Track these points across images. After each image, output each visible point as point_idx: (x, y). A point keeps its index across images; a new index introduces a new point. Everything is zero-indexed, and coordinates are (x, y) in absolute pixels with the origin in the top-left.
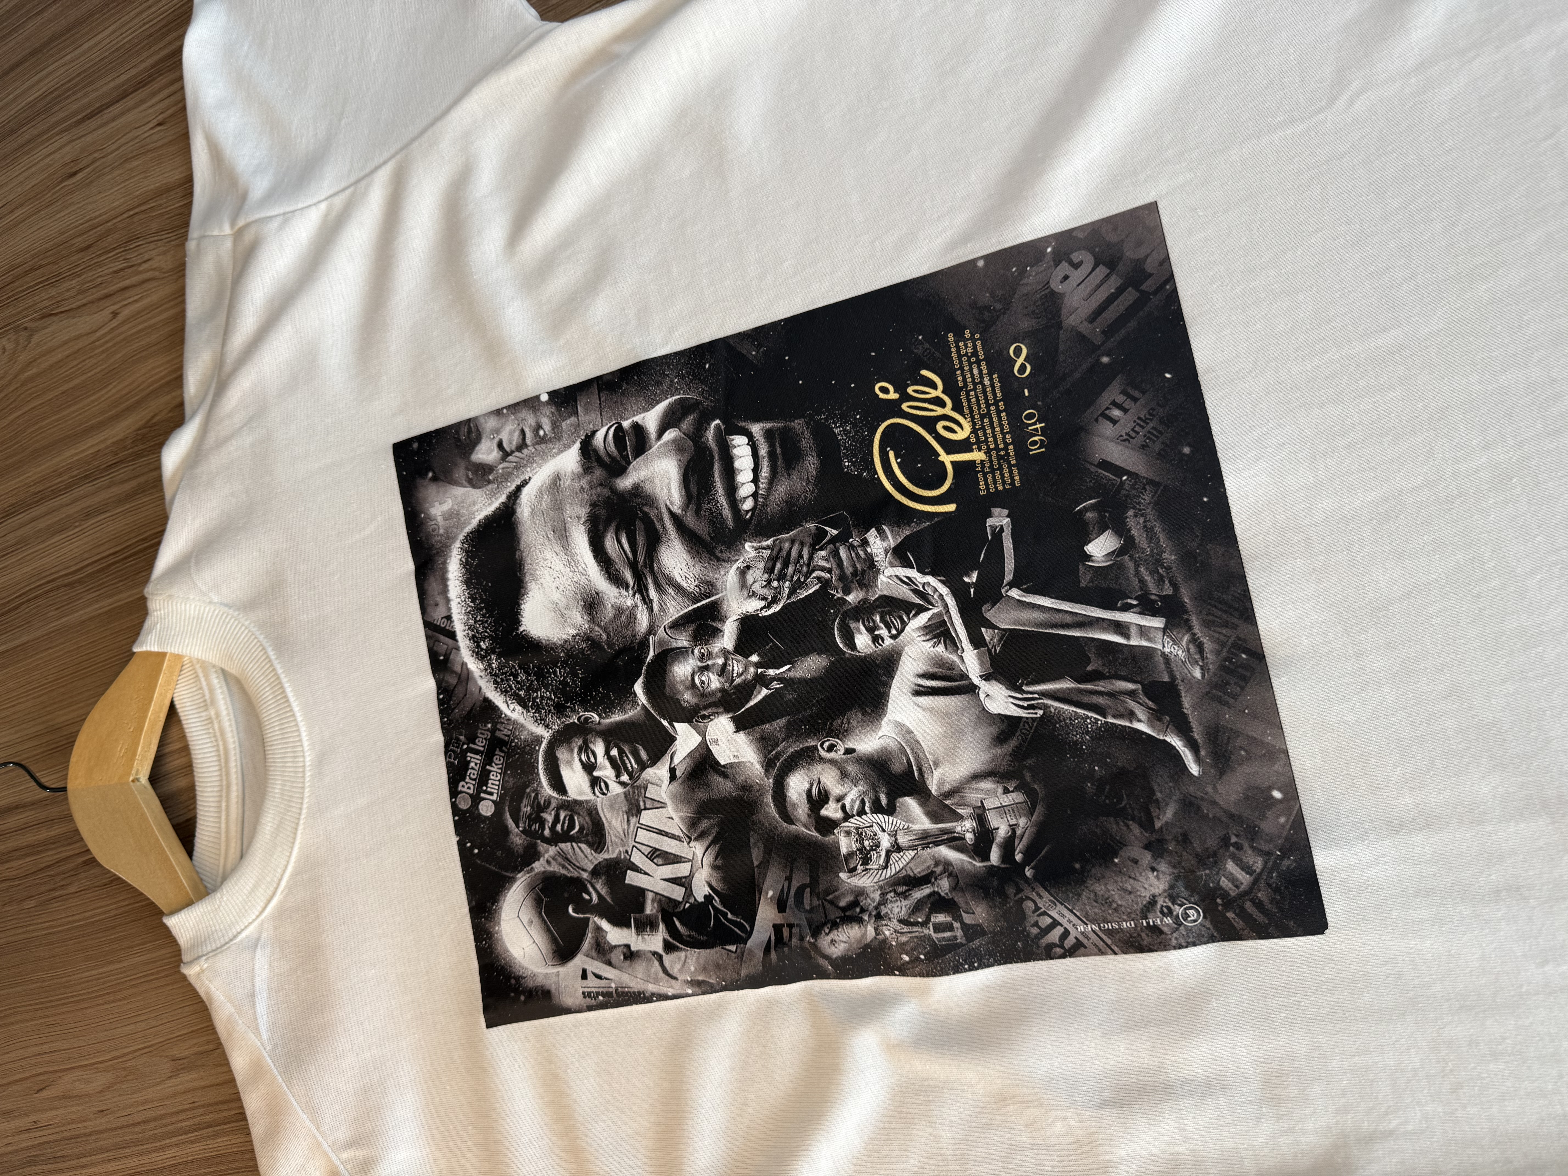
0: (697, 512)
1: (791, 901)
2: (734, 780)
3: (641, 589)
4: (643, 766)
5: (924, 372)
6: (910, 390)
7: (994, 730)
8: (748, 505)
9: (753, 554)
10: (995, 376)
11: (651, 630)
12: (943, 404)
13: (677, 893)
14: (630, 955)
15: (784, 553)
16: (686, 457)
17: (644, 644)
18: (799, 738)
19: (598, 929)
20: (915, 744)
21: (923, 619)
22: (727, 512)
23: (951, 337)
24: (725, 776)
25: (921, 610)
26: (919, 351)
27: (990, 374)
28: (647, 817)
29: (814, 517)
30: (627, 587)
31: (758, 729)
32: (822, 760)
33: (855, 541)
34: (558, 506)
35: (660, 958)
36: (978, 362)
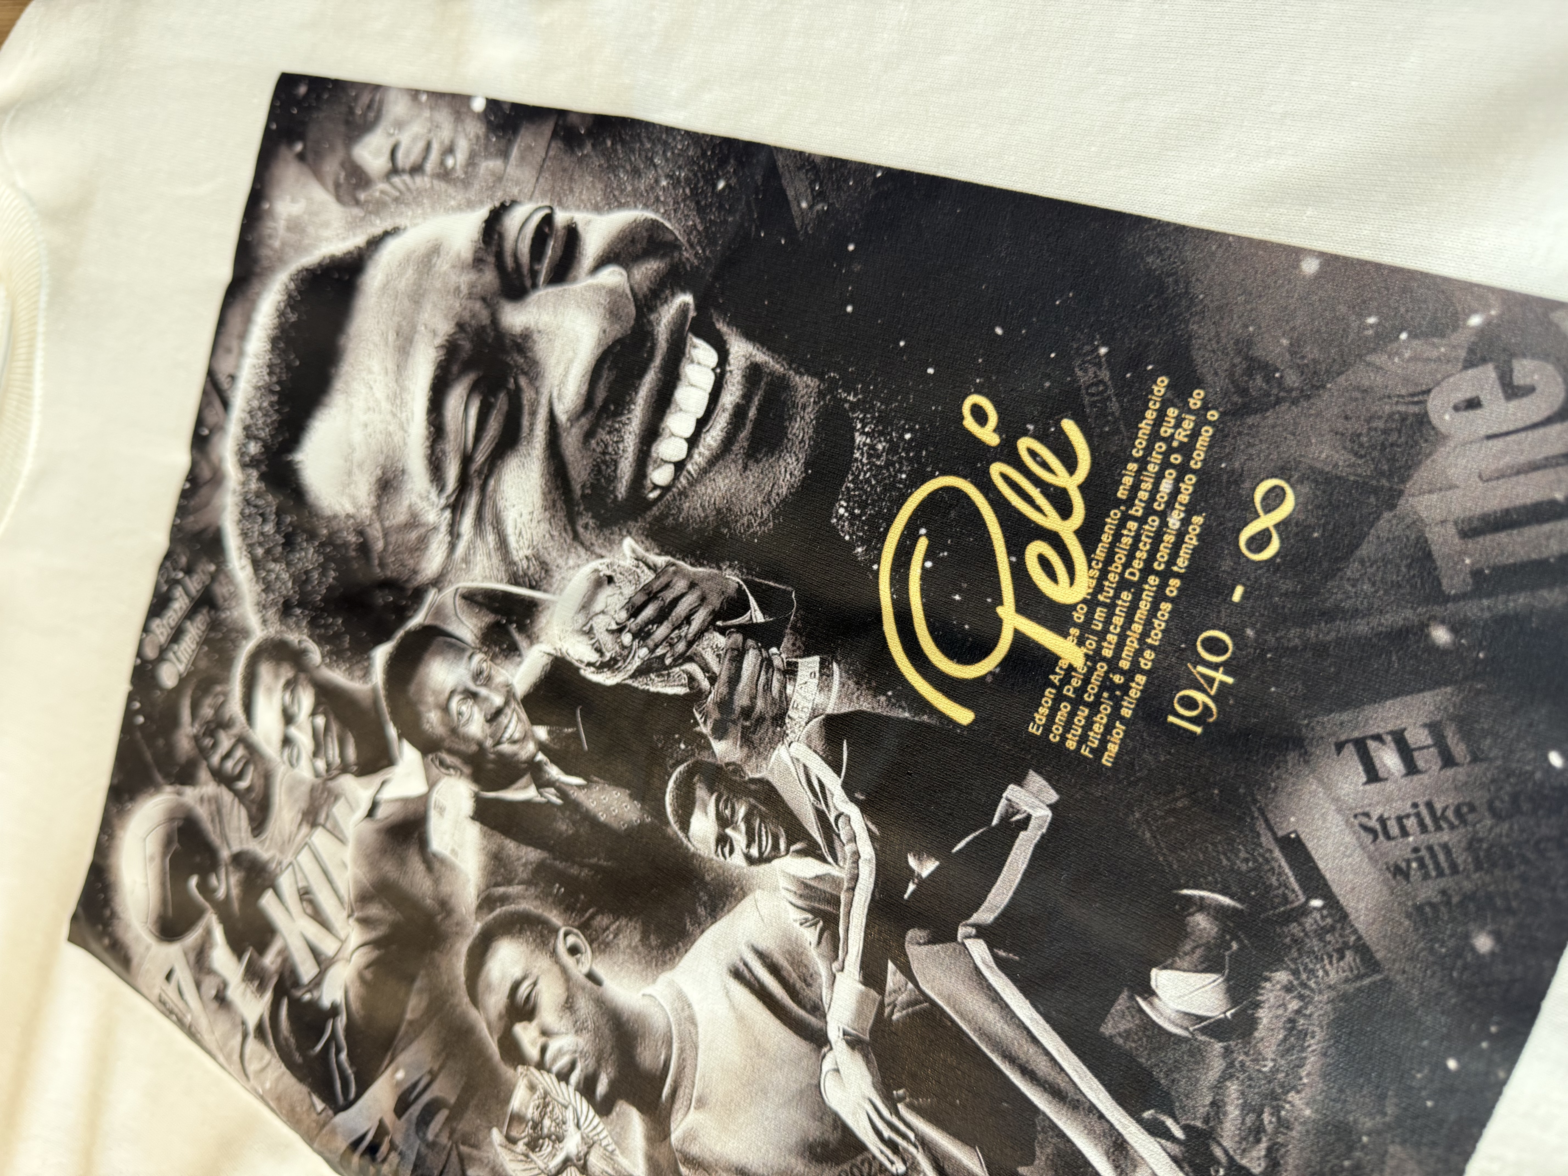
0: (589, 435)
1: (415, 1110)
2: (437, 882)
3: (456, 507)
4: (344, 769)
5: (1069, 426)
6: (1024, 444)
7: (815, 1131)
8: (661, 476)
9: (628, 562)
10: (1198, 520)
11: (437, 582)
12: (1065, 510)
13: (307, 970)
14: (221, 1000)
15: (669, 595)
16: (617, 331)
17: (419, 594)
18: (543, 897)
19: (208, 932)
20: (691, 1045)
21: (809, 868)
22: (626, 468)
23: (1161, 385)
24: (429, 868)
25: (811, 851)
26: (1084, 377)
27: (1191, 510)
28: (320, 838)
29: (746, 567)
30: (441, 489)
31: (499, 838)
32: (554, 953)
33: (779, 656)
34: (417, 297)
35: (245, 1036)
36: (1183, 470)
